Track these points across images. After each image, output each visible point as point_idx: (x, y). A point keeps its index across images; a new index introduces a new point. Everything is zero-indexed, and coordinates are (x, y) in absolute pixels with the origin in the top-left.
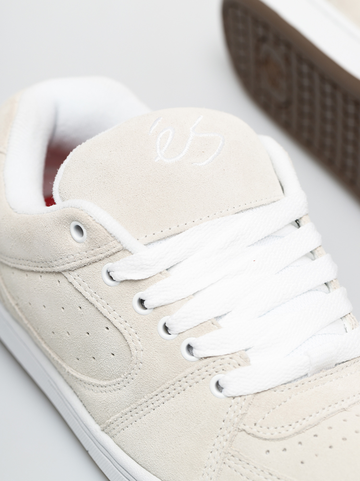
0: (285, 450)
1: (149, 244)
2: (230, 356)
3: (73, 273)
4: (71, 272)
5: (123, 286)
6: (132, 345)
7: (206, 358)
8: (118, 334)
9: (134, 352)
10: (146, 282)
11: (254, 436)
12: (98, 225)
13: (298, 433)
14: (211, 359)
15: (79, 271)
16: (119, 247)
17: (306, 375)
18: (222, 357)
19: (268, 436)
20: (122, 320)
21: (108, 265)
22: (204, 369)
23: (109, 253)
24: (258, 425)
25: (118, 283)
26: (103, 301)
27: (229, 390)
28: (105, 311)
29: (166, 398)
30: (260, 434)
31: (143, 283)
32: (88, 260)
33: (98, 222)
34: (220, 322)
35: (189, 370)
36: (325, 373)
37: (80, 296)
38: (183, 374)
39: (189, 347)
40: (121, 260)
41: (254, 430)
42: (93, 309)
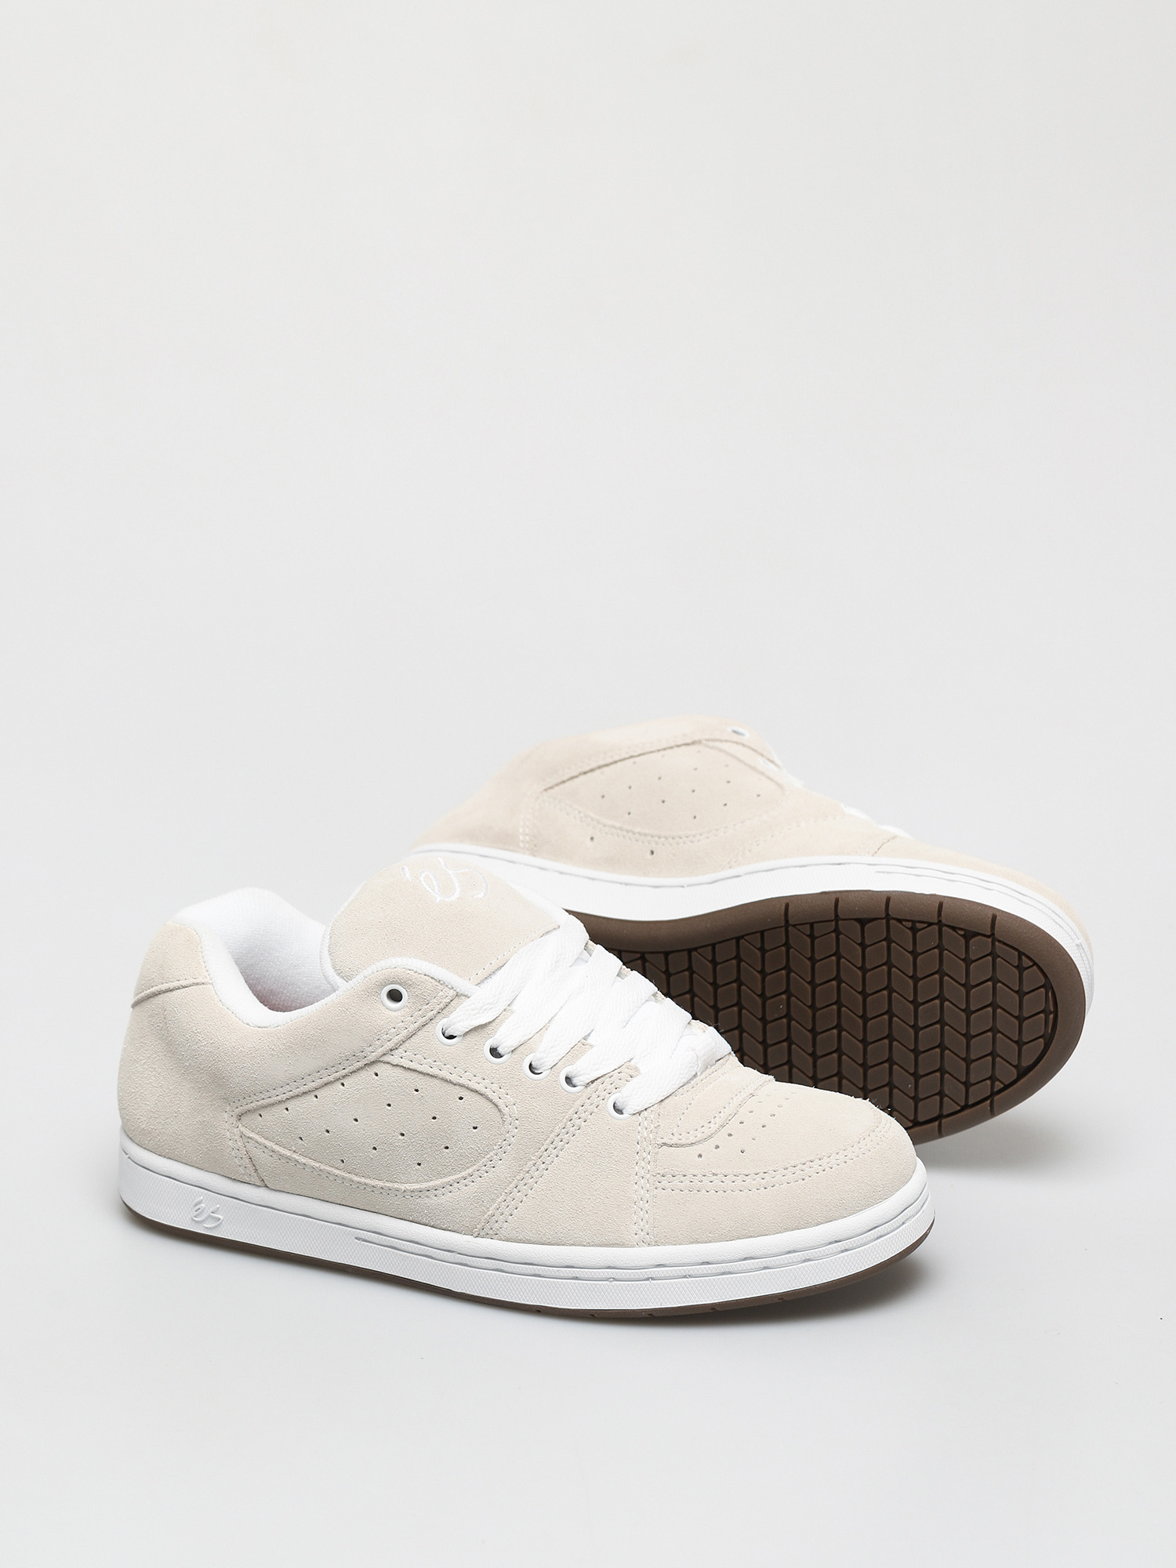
0: (717, 1147)
1: (482, 981)
2: (619, 1070)
3: (396, 1051)
4: (393, 1053)
5: (468, 1037)
6: (500, 1103)
7: (592, 1082)
8: (478, 1097)
9: (506, 1110)
10: (493, 1024)
11: (677, 1146)
12: (422, 976)
13: (723, 1126)
14: (599, 1080)
15: (407, 1044)
16: (452, 993)
17: (695, 1076)
18: (609, 1075)
19: (692, 1139)
20: (478, 1079)
21: (441, 1023)
22: (594, 1096)
23: (442, 1006)
24: (676, 1134)
25: (461, 1038)
26: (448, 1066)
27: (631, 1106)
28: (454, 1078)
29: (559, 1148)
30: (683, 1142)
31: (490, 1027)
32: (416, 1025)
33: (420, 972)
34: (589, 1041)
35: (579, 1103)
36: (711, 1070)
37: (414, 1075)
38: (572, 1110)
39: (568, 1080)
40: (457, 1010)
41: (675, 1140)
42: (436, 1082)
